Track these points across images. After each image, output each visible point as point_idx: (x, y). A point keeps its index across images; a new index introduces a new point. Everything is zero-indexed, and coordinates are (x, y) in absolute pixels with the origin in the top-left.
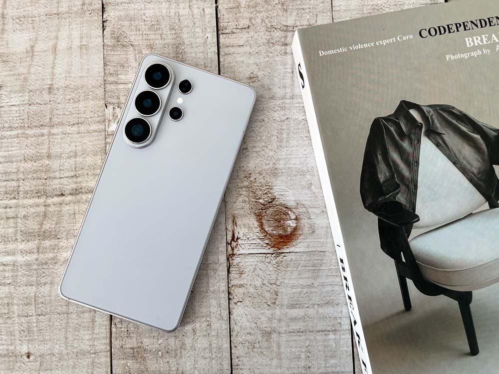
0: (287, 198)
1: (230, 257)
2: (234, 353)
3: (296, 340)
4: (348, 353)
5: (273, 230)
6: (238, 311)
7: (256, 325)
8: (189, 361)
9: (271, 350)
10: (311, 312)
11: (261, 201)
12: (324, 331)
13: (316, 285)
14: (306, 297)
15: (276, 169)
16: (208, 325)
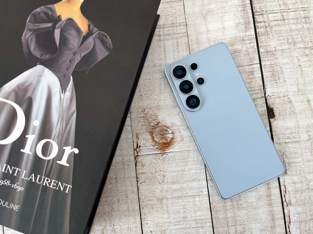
0: (166, 122)
1: (136, 157)
2: (142, 211)
3: (177, 202)
4: (208, 208)
5: (159, 140)
6: (142, 188)
7: (153, 195)
8: (117, 218)
9: (163, 209)
10: (184, 185)
11: (152, 124)
12: (193, 196)
13: (186, 170)
14: (181, 177)
15: (159, 106)
16: (126, 197)
